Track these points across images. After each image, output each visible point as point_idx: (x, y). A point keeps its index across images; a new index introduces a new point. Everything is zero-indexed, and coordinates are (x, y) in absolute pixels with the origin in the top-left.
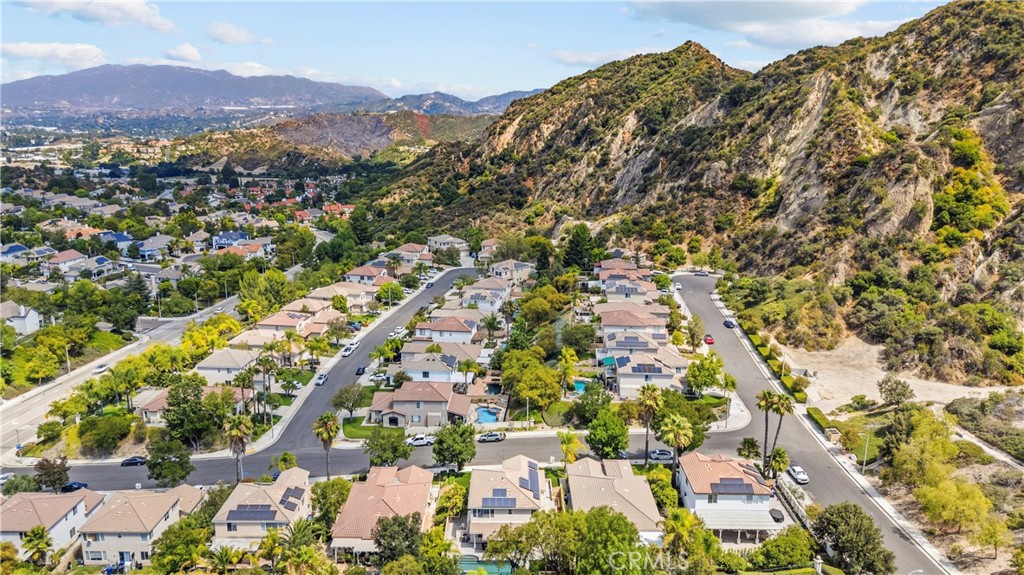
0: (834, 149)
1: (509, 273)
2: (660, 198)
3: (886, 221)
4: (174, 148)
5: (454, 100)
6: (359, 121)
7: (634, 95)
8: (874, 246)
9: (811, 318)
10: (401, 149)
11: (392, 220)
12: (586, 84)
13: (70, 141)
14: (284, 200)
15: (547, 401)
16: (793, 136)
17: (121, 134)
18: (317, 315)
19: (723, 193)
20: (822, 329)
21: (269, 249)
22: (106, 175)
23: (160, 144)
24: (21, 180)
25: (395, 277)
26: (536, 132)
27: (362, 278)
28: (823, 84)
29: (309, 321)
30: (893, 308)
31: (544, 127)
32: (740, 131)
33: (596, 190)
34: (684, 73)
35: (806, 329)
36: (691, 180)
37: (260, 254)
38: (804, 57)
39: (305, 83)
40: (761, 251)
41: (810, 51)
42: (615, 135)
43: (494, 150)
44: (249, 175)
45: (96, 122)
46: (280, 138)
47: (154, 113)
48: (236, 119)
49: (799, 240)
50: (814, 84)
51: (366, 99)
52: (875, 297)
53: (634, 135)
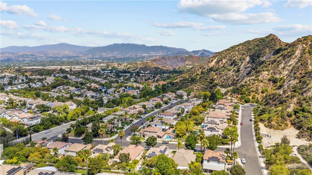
0: (300, 69)
1: (194, 102)
2: (245, 82)
3: (309, 92)
4: (127, 66)
5: (208, 52)
6: (177, 58)
7: (250, 51)
8: (305, 99)
9: (277, 120)
10: (187, 66)
11: (175, 86)
12: (238, 47)
13: (103, 64)
14: (149, 80)
15: (182, 135)
16: (290, 64)
17: (116, 62)
18: (137, 109)
19: (266, 81)
20: (280, 124)
21: (138, 93)
22: (109, 73)
23: (124, 65)
24: (87, 73)
25: (163, 101)
26: (221, 62)
27: (153, 101)
28: (301, 48)
29: (134, 110)
30: (306, 119)
31: (223, 60)
32: (275, 62)
33: (233, 79)
34: (266, 44)
35: (274, 123)
36: (256, 77)
37: (136, 94)
38: (303, 39)
39: (165, 48)
40: (272, 99)
41: (306, 37)
42: (242, 63)
43: (209, 67)
44: (144, 73)
45: (111, 59)
46: (154, 63)
47: (125, 56)
48: (145, 58)
49: (282, 97)
50: (298, 48)
51: (182, 52)
52: (301, 115)
53: (248, 63)
